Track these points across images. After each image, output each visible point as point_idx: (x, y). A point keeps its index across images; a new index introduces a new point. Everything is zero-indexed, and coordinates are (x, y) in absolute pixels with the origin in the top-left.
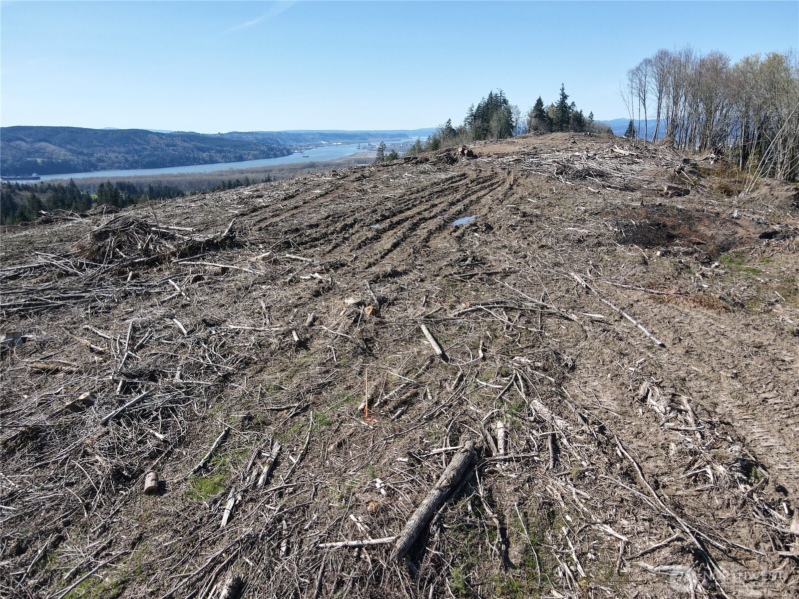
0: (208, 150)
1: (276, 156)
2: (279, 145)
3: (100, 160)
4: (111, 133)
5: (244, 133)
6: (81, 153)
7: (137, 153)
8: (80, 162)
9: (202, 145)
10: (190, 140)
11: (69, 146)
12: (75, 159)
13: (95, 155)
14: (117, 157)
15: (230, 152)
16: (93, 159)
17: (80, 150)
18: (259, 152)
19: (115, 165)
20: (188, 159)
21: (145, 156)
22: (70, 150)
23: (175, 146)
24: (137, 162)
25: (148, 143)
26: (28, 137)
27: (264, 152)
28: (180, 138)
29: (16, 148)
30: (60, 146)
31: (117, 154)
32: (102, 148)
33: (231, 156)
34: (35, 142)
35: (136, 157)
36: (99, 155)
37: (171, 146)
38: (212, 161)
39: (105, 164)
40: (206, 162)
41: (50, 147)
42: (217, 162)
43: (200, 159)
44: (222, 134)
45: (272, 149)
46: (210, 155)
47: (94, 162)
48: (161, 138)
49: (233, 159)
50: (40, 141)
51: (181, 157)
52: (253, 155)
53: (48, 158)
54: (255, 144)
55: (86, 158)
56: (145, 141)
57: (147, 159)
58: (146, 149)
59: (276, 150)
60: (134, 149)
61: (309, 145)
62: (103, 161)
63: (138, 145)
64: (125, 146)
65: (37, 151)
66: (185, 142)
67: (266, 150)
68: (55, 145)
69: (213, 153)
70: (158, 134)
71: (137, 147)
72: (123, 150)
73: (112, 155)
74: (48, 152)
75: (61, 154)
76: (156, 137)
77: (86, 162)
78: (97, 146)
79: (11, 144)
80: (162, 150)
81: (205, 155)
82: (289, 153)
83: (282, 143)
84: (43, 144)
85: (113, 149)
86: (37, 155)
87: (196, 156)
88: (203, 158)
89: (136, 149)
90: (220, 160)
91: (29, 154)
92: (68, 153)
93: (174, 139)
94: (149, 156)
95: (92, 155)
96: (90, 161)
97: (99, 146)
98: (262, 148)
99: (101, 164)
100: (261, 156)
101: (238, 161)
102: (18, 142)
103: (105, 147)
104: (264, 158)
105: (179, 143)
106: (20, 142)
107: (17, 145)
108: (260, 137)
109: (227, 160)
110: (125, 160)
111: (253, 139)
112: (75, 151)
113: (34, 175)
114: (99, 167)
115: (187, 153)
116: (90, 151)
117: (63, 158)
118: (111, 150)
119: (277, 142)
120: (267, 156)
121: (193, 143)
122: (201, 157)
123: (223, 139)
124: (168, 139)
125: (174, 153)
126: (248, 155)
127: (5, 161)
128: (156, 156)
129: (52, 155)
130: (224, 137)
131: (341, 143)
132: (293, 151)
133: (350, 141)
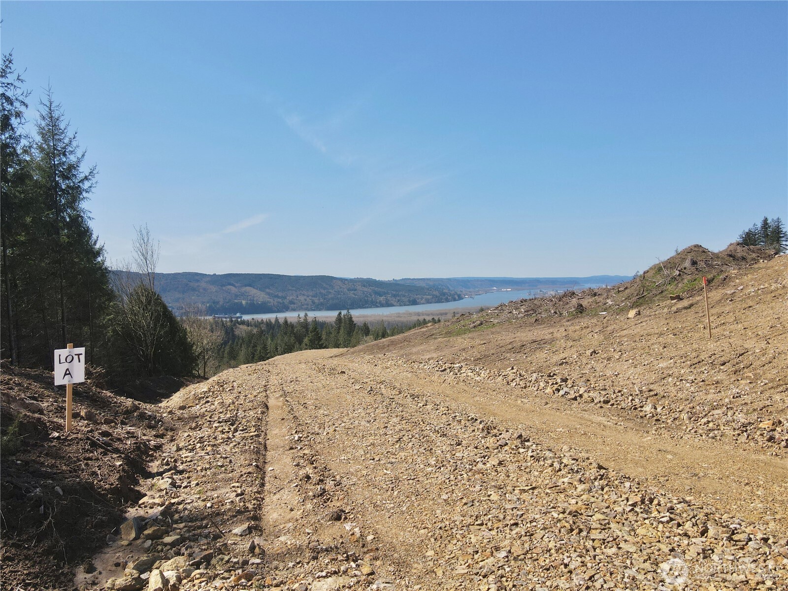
0: (385, 294)
1: (447, 301)
2: (449, 290)
3: (292, 302)
5: (416, 279)
6: (277, 296)
7: (322, 297)
8: (276, 303)
9: (379, 289)
10: (368, 285)
11: (268, 290)
12: (272, 302)
13: (288, 298)
14: (306, 300)
15: (404, 296)
16: (286, 302)
17: (276, 294)
18: (431, 297)
19: (303, 307)
20: (366, 302)
21: (329, 299)
22: (268, 294)
23: (355, 290)
24: (322, 304)
25: (333, 287)
26: (237, 283)
27: (437, 297)
28: (360, 284)
29: (227, 292)
30: (260, 290)
31: (305, 297)
32: (294, 292)
33: (405, 299)
34: (242, 286)
35: (322, 300)
36: (291, 297)
37: (352, 290)
38: (388, 305)
39: (295, 305)
40: (382, 305)
41: (252, 291)
42: (392, 305)
43: (377, 303)
44: (396, 280)
45: (444, 294)
46: (386, 299)
48: (344, 283)
49: (408, 303)
50: (246, 286)
51: (361, 301)
52: (426, 300)
53: (250, 300)
54: (428, 289)
55: (280, 300)
56: (330, 286)
57: (331, 302)
58: (330, 292)
59: (448, 295)
60: (320, 293)
61: (478, 291)
62: (294, 303)
63: (324, 289)
64: (313, 290)
65: (243, 294)
66: (364, 286)
67: (438, 294)
68: (257, 289)
69: (389, 297)
70: (343, 280)
71: (323, 291)
72: (311, 294)
73: (302, 298)
74: (251, 295)
75: (260, 296)
76: (340, 282)
77: (280, 304)
78: (290, 290)
79: (224, 288)
80: (344, 294)
81: (382, 298)
83: (451, 289)
84: (248, 289)
85: (302, 293)
86: (242, 297)
87: (374, 299)
88: (380, 302)
89: (322, 293)
90: (395, 304)
91: (236, 296)
92: (267, 296)
93: (355, 284)
94: (333, 299)
95: (286, 298)
96: (284, 302)
97: (292, 290)
98: (434, 293)
99: (292, 305)
100: (433, 300)
101: (412, 305)
102: (229, 287)
103: (296, 291)
104: (435, 303)
105: (359, 287)
106: (231, 286)
107: (228, 289)
108: (431, 283)
109: (402, 304)
110: (312, 302)
111: (424, 285)
112: (272, 294)
113: (238, 315)
114: (290, 308)
115: (365, 296)
116: (284, 294)
117: (261, 300)
118: (301, 293)
119: (448, 288)
120: (439, 301)
121: (371, 287)
122: (378, 301)
123: (398, 285)
124: (350, 284)
125: (354, 296)
126: (422, 299)
127: (218, 303)
128: (338, 299)
129: (254, 297)
130: (399, 283)
131: (510, 290)
132: (463, 296)
133: (519, 287)
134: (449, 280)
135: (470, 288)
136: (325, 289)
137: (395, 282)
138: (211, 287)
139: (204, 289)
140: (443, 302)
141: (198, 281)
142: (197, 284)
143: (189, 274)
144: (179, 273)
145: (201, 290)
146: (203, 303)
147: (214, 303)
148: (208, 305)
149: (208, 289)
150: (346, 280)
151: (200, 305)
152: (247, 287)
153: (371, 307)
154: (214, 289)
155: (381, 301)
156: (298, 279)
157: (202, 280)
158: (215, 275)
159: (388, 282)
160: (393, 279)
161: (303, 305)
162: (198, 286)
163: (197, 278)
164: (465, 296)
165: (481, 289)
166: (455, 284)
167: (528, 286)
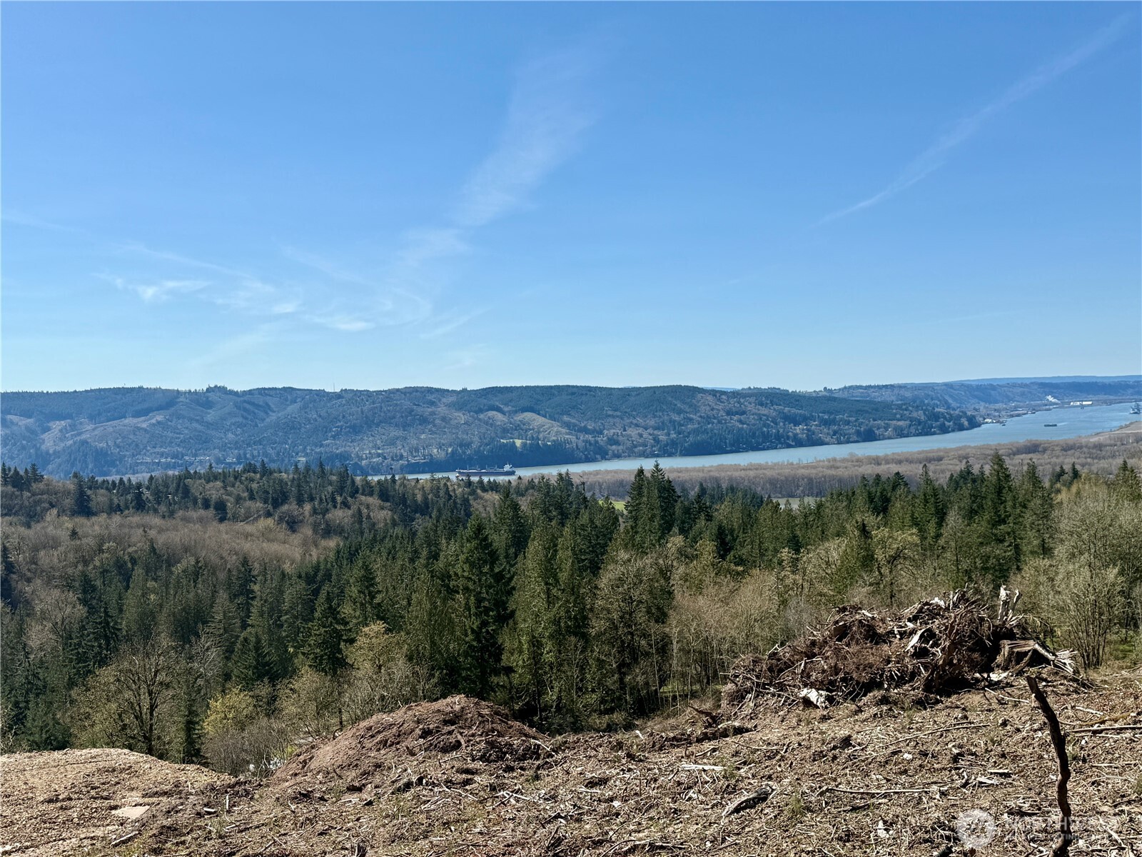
0: (805, 420)
1: (944, 430)
2: (949, 408)
3: (613, 441)
4: (634, 393)
5: (874, 387)
6: (585, 430)
7: (675, 429)
8: (581, 444)
9: (793, 410)
10: (771, 401)
11: (566, 418)
12: (575, 441)
13: (605, 432)
14: (641, 436)
15: (848, 423)
16: (602, 440)
17: (583, 425)
18: (908, 422)
19: (636, 450)
20: (766, 437)
21: (689, 433)
22: (567, 425)
23: (743, 413)
24: (673, 443)
25: (695, 409)
26: (506, 405)
27: (920, 423)
28: (752, 399)
29: (486, 423)
30: (552, 418)
31: (640, 430)
32: (617, 420)
33: (850, 430)
34: (516, 412)
35: (673, 436)
37: (737, 413)
38: (812, 441)
39: (621, 447)
40: (799, 444)
41: (535, 420)
42: (821, 443)
43: (788, 438)
44: (830, 391)
45: (936, 417)
46: (808, 430)
47: (602, 443)
48: (720, 401)
49: (855, 438)
50: (524, 410)
51: (754, 434)
52: (895, 429)
53: (532, 438)
54: (899, 407)
55: (590, 437)
56: (691, 406)
57: (691, 438)
58: (691, 420)
59: (945, 418)
60: (670, 421)
61: (1015, 408)
62: (617, 443)
64: (655, 416)
65: (517, 427)
66: (762, 405)
67: (923, 418)
68: (545, 417)
69: (814, 425)
70: (714, 393)
71: (676, 417)
72: (652, 422)
74: (533, 429)
75: (550, 430)
76: (710, 398)
77: (590, 444)
78: (609, 416)
79: (481, 416)
80: (719, 422)
81: (798, 429)
82: (973, 424)
83: (954, 404)
84: (528, 416)
85: (635, 421)
86: (516, 433)
87: (781, 431)
88: (795, 435)
89: (675, 421)
90: (828, 439)
91: (505, 431)
92: (564, 430)
93: (742, 400)
94: (696, 432)
95: (601, 432)
96: (597, 442)
97: (613, 417)
98: (915, 415)
99: (614, 447)
100: (913, 430)
101: (863, 441)
102: (491, 413)
103: (622, 419)
104: (919, 435)
105: (750, 407)
106: (495, 413)
107: (489, 418)
108: (908, 394)
109: (841, 439)
110: (654, 439)
111: (893, 398)
112: (575, 425)
113: (507, 468)
114: (610, 452)
115: (764, 425)
116: (598, 425)
117: (555, 438)
118: (631, 423)
119: (946, 402)
120: (926, 431)
121: (776, 407)
122: (790, 434)
123: (835, 399)
124: (732, 401)
125: (740, 426)
126: (886, 429)
127: (468, 445)
128: (708, 433)
129: (539, 432)
130: (836, 395)
131: (1090, 403)
132: (981, 419)
133: (1111, 397)
134: (949, 386)
135: (996, 402)
136: (680, 412)
137: (827, 394)
138: (456, 414)
139: (444, 419)
140: (934, 434)
141: (432, 403)
142: (430, 410)
143: (416, 389)
144: (398, 390)
145: (437, 422)
146: (440, 447)
147: (461, 445)
148: (450, 450)
149: (451, 419)
150: (723, 393)
151: (435, 450)
152: (526, 414)
153: (776, 448)
154: (461, 417)
155: (797, 434)
156: (626, 393)
157: (440, 400)
158: (464, 390)
159: (814, 395)
160: (825, 388)
161: (636, 447)
162: (433, 413)
163: (431, 397)
164: (985, 419)
165: (1022, 404)
166: (963, 393)
167: (1132, 394)
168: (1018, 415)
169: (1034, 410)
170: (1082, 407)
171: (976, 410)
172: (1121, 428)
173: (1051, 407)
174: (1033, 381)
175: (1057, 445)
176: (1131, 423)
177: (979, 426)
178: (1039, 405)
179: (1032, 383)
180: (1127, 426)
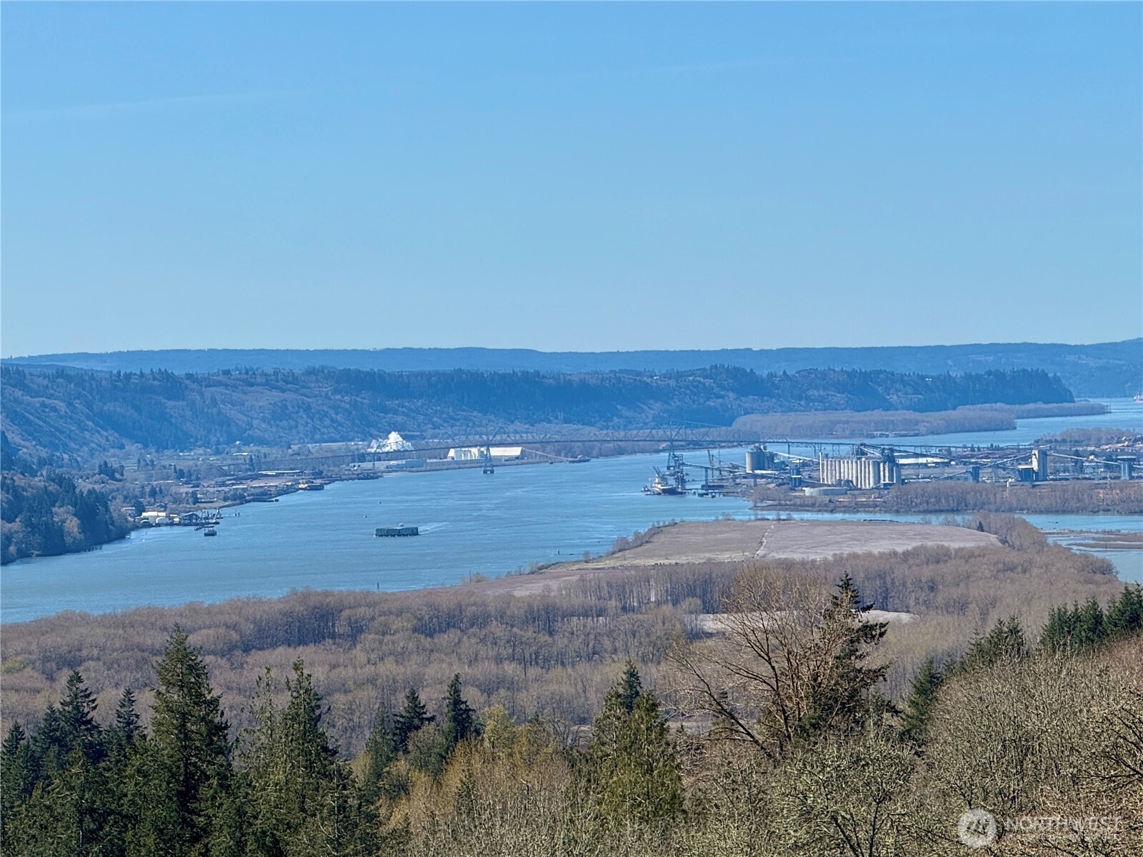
82: (100, 528)
131: (516, 451)
132: (127, 509)
133: (590, 432)
134: (10, 375)
135: (183, 443)
164: (141, 509)
165: (274, 453)
166: (62, 406)
167: (659, 422)
168: (263, 496)
169: (319, 478)
170: (489, 465)
171: (108, 472)
172: (622, 547)
173: (381, 465)
174: (317, 364)
175: (399, 613)
176: (656, 531)
177: (121, 534)
178: (337, 459)
179: (311, 372)
180: (642, 541)
